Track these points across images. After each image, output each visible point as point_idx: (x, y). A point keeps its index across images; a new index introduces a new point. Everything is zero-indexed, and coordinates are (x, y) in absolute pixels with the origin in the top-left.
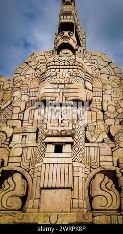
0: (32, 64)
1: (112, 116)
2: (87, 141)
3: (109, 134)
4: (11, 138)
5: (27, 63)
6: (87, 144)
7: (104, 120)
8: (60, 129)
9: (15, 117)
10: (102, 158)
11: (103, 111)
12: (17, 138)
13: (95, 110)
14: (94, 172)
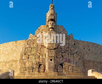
0: (40, 30)
1: (63, 50)
2: (57, 57)
3: (62, 55)
4: (39, 56)
5: (39, 29)
6: (57, 58)
7: (61, 51)
8: (51, 56)
9: (39, 50)
10: (60, 61)
11: (61, 48)
12: (41, 56)
13: (59, 48)
14: (58, 64)
